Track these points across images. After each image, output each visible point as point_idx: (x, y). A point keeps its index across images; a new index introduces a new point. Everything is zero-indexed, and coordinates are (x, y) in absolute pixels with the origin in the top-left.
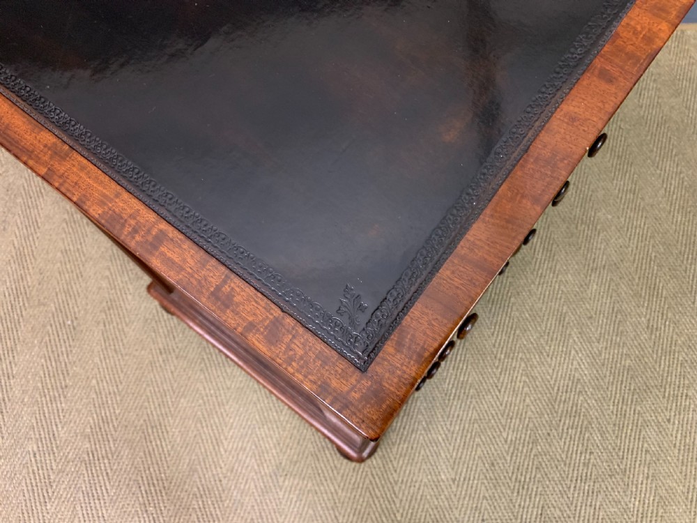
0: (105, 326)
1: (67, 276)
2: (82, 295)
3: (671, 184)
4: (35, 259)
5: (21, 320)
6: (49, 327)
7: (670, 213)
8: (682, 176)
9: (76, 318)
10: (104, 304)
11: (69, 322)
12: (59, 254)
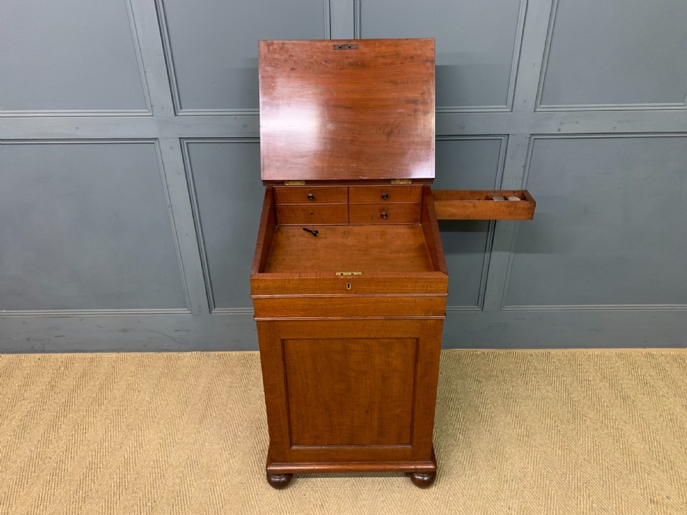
0: (173, 507)
1: (154, 475)
2: (162, 488)
3: (552, 433)
4: (136, 465)
5: (118, 502)
6: (136, 507)
7: (553, 449)
8: (558, 428)
9: (155, 502)
10: (175, 493)
11: (150, 504)
12: (152, 463)
